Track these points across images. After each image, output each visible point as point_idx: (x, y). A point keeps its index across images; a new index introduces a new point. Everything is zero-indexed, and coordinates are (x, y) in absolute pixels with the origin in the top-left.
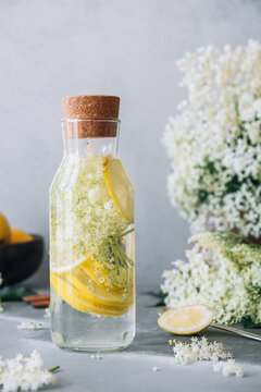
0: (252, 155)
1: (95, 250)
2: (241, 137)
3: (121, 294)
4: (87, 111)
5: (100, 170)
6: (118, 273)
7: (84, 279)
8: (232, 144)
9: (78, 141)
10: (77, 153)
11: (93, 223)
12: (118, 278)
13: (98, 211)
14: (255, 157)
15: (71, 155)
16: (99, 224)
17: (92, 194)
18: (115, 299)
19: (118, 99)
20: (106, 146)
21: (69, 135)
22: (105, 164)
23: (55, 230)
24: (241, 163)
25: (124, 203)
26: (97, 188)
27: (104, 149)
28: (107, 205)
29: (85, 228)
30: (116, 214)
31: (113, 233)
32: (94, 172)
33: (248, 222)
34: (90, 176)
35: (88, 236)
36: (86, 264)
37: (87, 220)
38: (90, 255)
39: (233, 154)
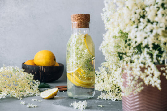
0: (149, 30)
1: (81, 65)
2: (144, 17)
3: (90, 80)
4: (79, 19)
5: (83, 39)
6: (89, 73)
7: (78, 75)
8: (136, 22)
9: (77, 29)
10: (76, 33)
11: (81, 57)
12: (89, 75)
13: (83, 53)
14: (152, 31)
15: (74, 34)
16: (82, 57)
17: (81, 47)
18: (88, 82)
19: (90, 15)
20: (85, 31)
21: (74, 27)
22: (85, 37)
23: (68, 59)
24: (141, 35)
25: (91, 50)
26: (82, 45)
27: (85, 32)
28: (86, 51)
29: (78, 58)
30: (89, 54)
31: (87, 60)
32: (81, 40)
33: (147, 76)
34: (80, 41)
35: (79, 61)
36: (78, 70)
37: (79, 56)
38: (80, 67)
39: (136, 29)
